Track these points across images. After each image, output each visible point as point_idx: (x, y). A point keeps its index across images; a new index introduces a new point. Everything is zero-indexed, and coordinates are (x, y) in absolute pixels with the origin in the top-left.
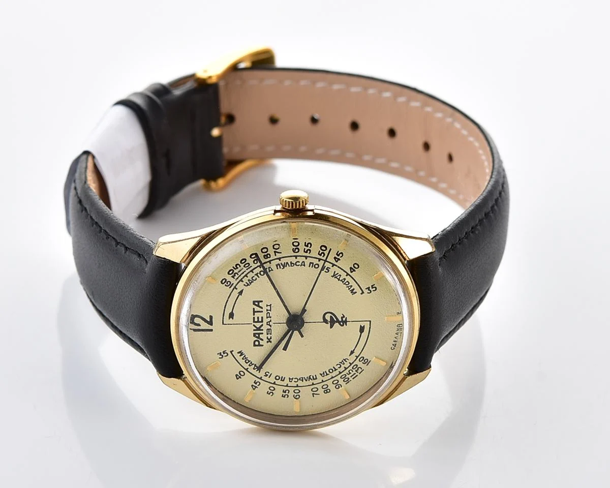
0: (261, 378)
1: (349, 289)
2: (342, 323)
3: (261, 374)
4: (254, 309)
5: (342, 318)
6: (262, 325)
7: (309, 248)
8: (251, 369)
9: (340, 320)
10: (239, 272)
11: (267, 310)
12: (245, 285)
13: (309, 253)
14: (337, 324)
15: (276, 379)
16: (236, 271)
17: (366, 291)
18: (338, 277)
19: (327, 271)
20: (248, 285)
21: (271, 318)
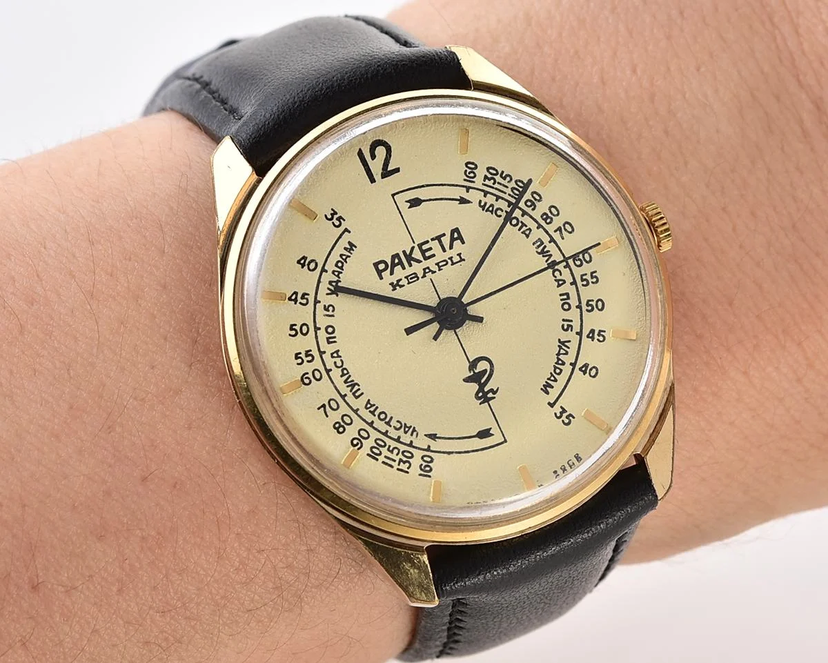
0: (316, 302)
1: (548, 379)
2: (480, 394)
3: (325, 299)
4: (444, 235)
5: (491, 391)
6: (419, 261)
7: (590, 280)
8: (327, 277)
9: (486, 389)
10: (499, 183)
11: (451, 258)
12: (480, 201)
13: (583, 285)
14: (475, 387)
15: (326, 329)
16: (498, 178)
17: (557, 409)
18: (562, 351)
19: (565, 327)
20: (483, 208)
21: (439, 270)
